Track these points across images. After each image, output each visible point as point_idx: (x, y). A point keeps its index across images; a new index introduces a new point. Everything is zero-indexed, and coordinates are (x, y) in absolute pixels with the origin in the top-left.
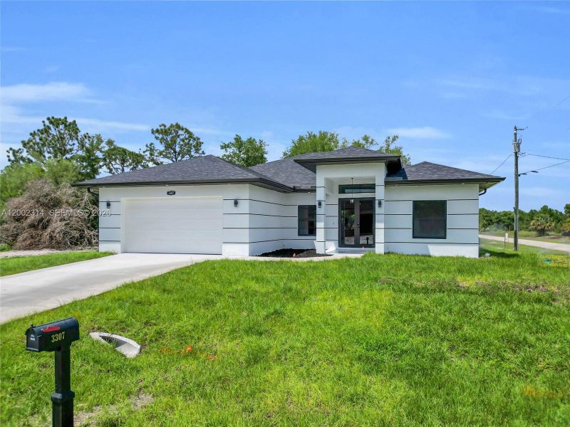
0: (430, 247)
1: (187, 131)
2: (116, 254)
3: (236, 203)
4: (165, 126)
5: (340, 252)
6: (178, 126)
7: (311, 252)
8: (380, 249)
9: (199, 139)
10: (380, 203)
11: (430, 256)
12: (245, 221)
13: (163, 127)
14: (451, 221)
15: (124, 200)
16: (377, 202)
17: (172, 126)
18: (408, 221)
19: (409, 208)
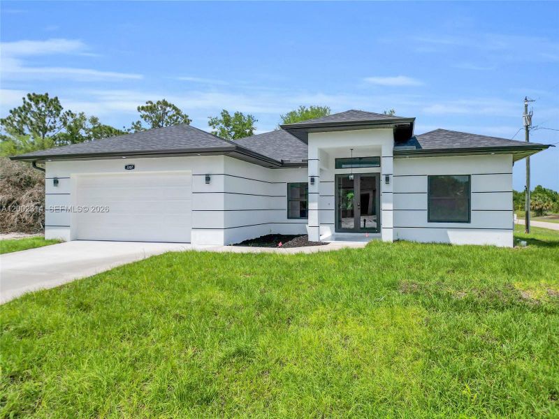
0: (451, 233)
1: (175, 108)
2: (64, 242)
3: (208, 179)
4: (152, 103)
5: (337, 239)
6: (165, 103)
7: (302, 239)
8: (387, 235)
9: (187, 116)
10: (387, 179)
11: (450, 245)
12: (219, 202)
13: (149, 105)
14: (476, 201)
15: (74, 175)
16: (383, 178)
17: (159, 103)
18: (422, 201)
19: (423, 185)
